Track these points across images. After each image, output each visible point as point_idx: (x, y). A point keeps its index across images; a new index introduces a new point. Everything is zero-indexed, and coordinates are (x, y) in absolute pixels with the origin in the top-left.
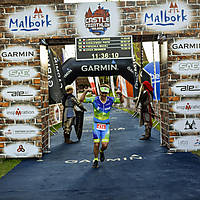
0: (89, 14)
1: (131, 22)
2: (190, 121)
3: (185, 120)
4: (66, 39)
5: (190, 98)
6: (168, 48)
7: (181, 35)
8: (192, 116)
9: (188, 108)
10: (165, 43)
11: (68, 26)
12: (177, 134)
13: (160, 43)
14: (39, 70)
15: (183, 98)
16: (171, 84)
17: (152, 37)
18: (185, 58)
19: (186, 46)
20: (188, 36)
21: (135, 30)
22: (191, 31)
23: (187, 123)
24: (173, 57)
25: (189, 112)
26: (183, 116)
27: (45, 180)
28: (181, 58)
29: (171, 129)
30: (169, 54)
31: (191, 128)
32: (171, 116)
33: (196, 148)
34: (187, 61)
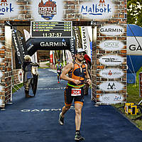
0: (41, 5)
1: (72, 12)
2: (111, 83)
3: (108, 82)
4: (24, 22)
5: (112, 67)
6: (98, 31)
7: (107, 22)
8: (112, 80)
9: (110, 74)
10: (96, 27)
11: (26, 13)
12: (102, 92)
13: (93, 28)
14: (4, 43)
15: (107, 67)
16: (99, 57)
17: (87, 23)
18: (109, 38)
19: (110, 30)
20: (111, 23)
21: (74, 18)
23: (109, 85)
24: (101, 38)
25: (111, 77)
26: (106, 80)
27: (4, 124)
28: (106, 39)
29: (98, 88)
30: (98, 35)
31: (112, 88)
32: (98, 80)
33: (115, 103)
34: (110, 41)
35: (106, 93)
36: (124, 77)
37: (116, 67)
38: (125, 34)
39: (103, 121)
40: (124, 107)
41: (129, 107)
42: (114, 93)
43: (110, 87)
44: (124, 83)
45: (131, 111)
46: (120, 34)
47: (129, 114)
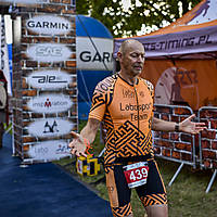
2: (51, 122)
5: (51, 92)
6: (22, 25)
7: (40, 10)
8: (52, 116)
9: (48, 104)
10: (19, 18)
12: (33, 140)
13: (13, 18)
15: (41, 92)
16: (26, 73)
19: (45, 24)
20: (48, 12)
22: (52, 6)
23: (47, 125)
24: (29, 38)
25: (50, 110)
26: (41, 116)
28: (39, 40)
29: (25, 133)
30: (23, 33)
32: (26, 116)
34: (46, 45)
35: (41, 140)
36: (73, 109)
37: (58, 92)
38: (72, 34)
39: (39, 194)
40: (74, 163)
41: (85, 163)
42: (55, 139)
43: (48, 129)
44: (74, 121)
45: (87, 169)
46: (65, 31)
47: (85, 174)
